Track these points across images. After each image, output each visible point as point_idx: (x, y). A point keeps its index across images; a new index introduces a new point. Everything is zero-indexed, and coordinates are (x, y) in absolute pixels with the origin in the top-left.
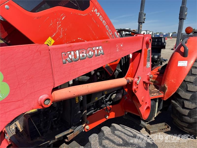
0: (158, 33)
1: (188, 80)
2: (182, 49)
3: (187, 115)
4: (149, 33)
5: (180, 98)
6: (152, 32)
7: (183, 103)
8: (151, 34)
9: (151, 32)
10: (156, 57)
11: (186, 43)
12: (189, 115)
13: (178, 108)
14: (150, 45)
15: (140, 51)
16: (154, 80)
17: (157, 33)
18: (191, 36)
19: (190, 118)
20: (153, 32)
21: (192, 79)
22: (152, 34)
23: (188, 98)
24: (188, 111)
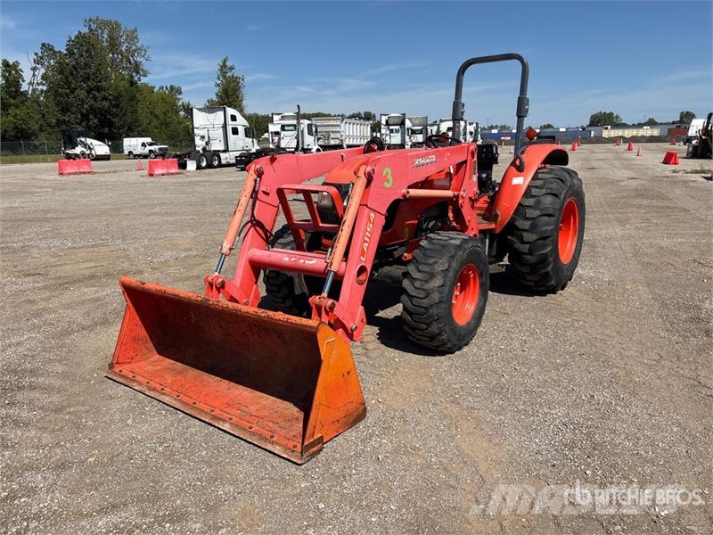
0: (496, 127)
1: (527, 204)
2: (518, 162)
3: (527, 251)
4: (465, 128)
5: (518, 229)
6: (474, 125)
7: (521, 235)
8: (473, 130)
9: (471, 124)
10: (484, 176)
11: (522, 153)
12: (530, 252)
13: (516, 246)
14: (476, 155)
15: (465, 162)
16: (483, 212)
17: (492, 127)
18: (535, 143)
19: (531, 255)
20: (477, 124)
21: (531, 201)
22: (476, 130)
23: (527, 228)
24: (528, 246)
